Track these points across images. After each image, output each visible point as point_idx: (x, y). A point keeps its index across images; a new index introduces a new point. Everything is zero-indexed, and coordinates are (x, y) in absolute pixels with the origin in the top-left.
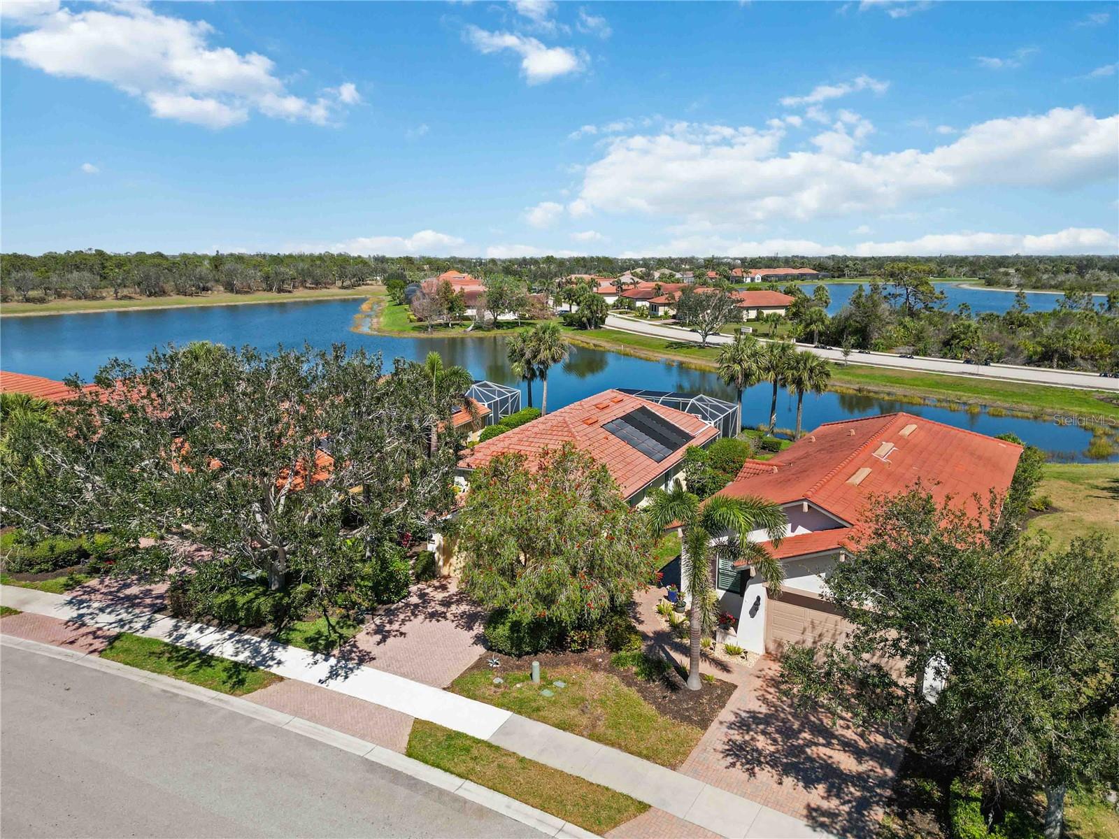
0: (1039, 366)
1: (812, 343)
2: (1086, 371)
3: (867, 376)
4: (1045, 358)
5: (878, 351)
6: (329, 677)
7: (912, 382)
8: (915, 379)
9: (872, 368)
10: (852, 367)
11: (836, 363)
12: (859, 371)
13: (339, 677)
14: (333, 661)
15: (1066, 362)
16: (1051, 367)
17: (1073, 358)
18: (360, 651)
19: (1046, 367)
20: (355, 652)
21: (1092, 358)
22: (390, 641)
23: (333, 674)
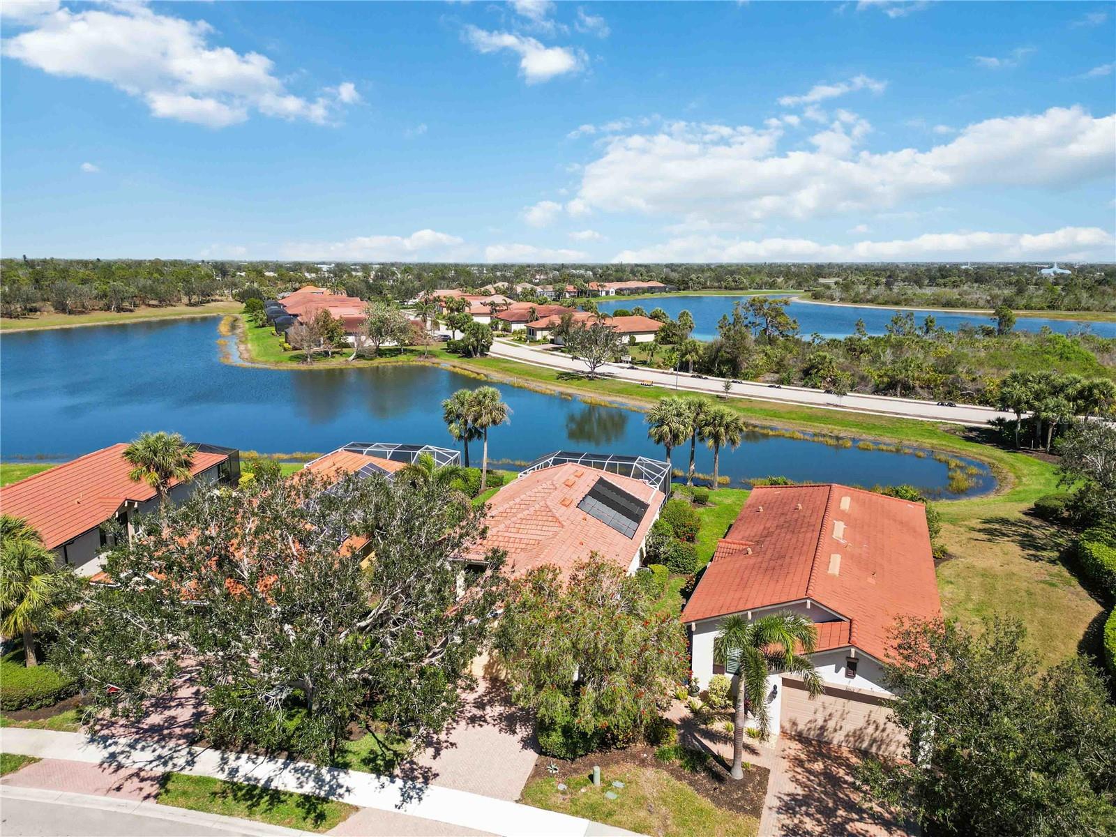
0: (885, 395)
1: (687, 372)
2: (924, 399)
3: (748, 410)
4: (889, 387)
5: (747, 379)
6: (404, 801)
7: (788, 416)
8: (790, 412)
9: (751, 401)
10: (733, 400)
11: (718, 396)
12: (740, 405)
13: (413, 800)
14: (399, 783)
15: (907, 390)
16: (895, 395)
17: (914, 387)
18: (421, 768)
19: (891, 396)
20: (416, 770)
21: (928, 387)
22: (443, 752)
23: (406, 797)
